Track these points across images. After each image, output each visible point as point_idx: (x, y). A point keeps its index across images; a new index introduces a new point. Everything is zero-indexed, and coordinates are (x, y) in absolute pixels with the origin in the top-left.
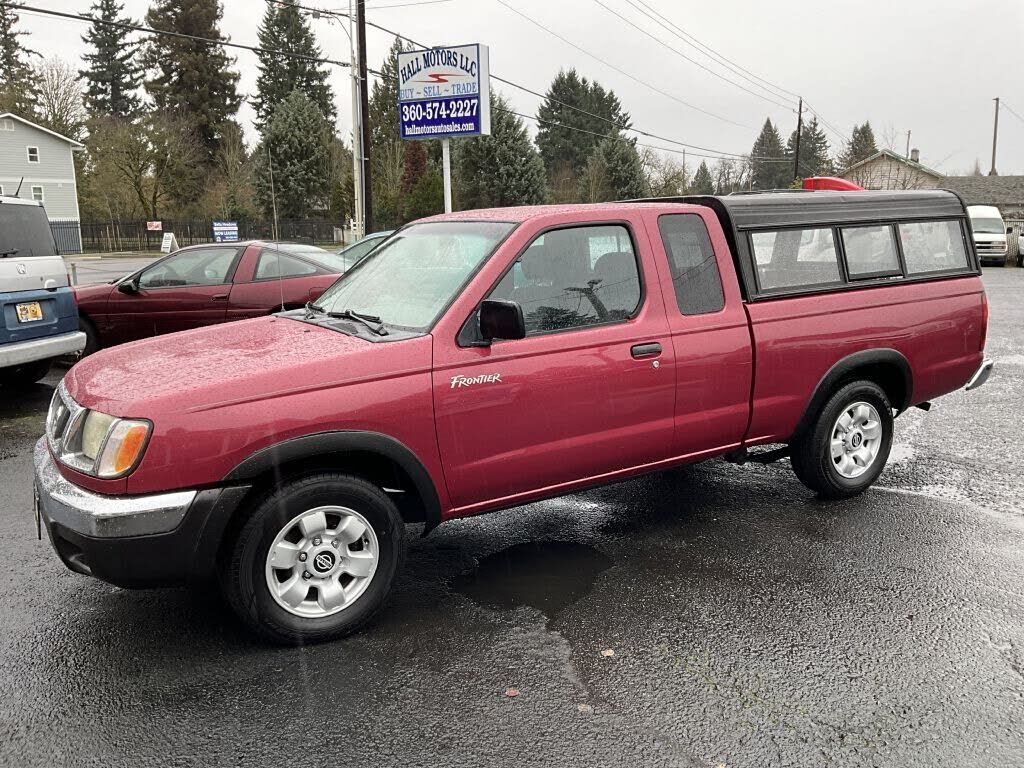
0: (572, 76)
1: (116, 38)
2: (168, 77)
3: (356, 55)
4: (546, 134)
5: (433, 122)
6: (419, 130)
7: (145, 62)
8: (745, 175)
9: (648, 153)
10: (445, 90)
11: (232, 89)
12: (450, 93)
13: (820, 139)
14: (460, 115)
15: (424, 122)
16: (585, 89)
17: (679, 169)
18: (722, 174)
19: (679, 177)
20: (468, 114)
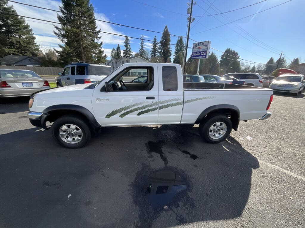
0: (229, 49)
1: (156, 45)
2: (162, 51)
3: (186, 44)
4: (222, 60)
5: (198, 56)
6: (195, 57)
7: (159, 49)
8: (264, 68)
9: (242, 63)
10: (201, 50)
11: (170, 53)
12: (202, 51)
13: (284, 61)
14: (203, 54)
15: (196, 56)
16: (231, 52)
17: (248, 67)
18: (258, 68)
19: (248, 68)
20: (204, 54)
